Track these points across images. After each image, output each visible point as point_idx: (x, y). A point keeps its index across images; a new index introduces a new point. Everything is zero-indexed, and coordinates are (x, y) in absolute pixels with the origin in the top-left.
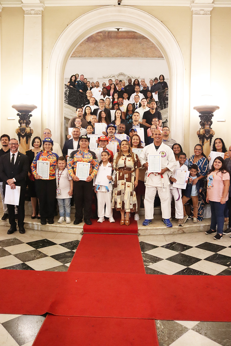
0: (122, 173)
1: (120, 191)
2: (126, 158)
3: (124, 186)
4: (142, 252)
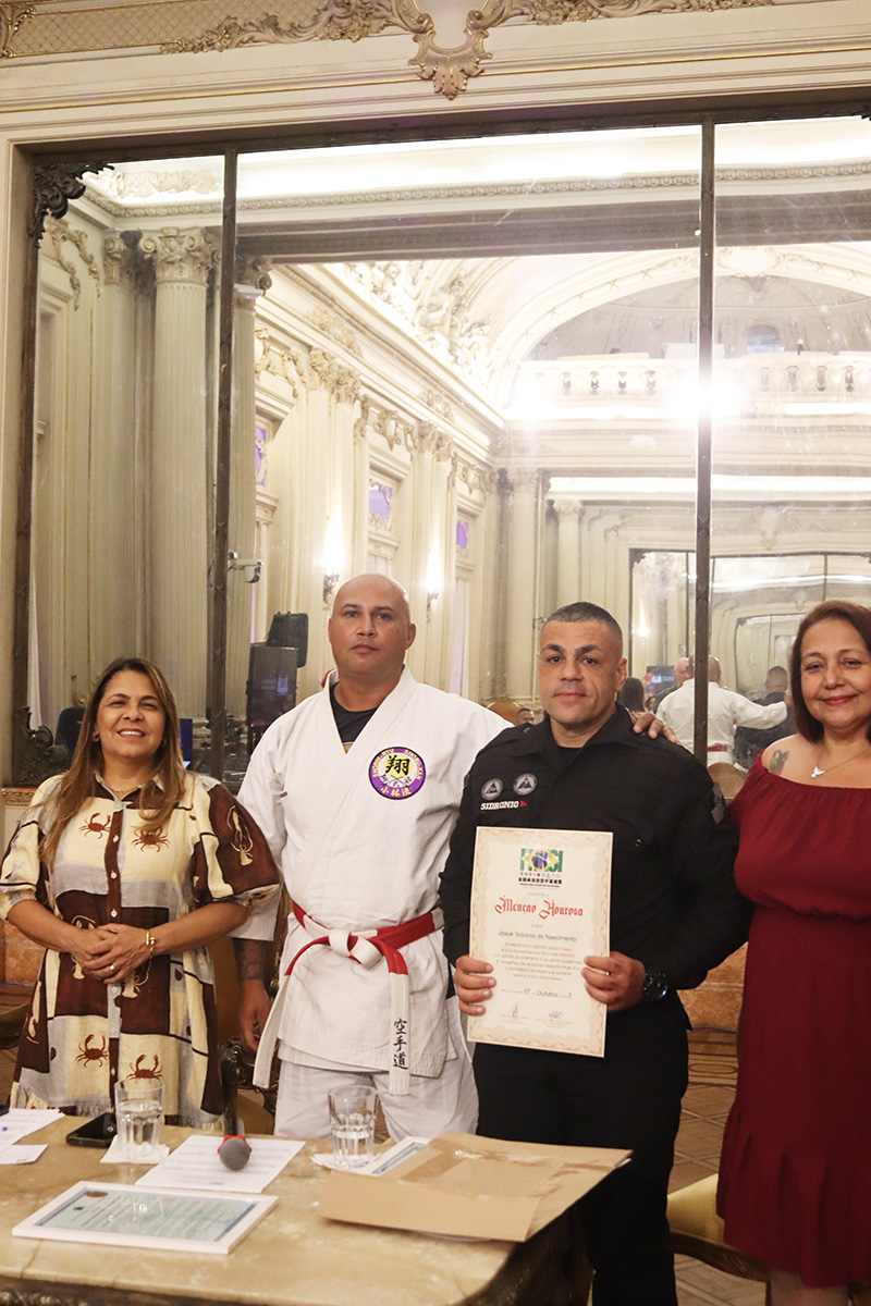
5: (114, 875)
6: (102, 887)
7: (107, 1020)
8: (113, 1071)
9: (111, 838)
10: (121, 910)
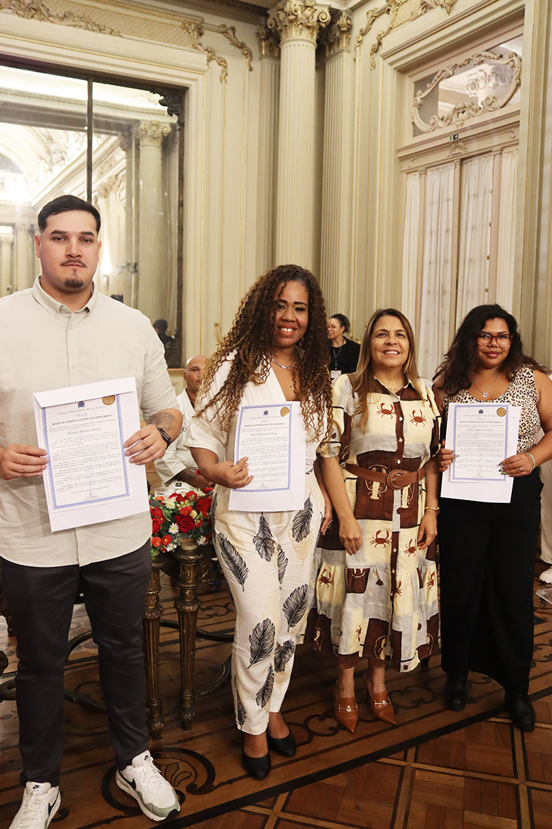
5: (401, 440)
6: (393, 447)
7: (391, 522)
8: (395, 550)
9: (398, 418)
10: (403, 460)
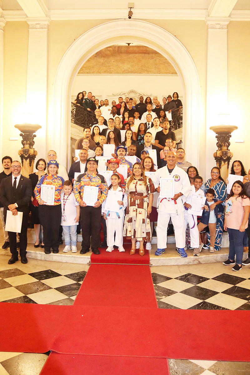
0: (134, 199)
1: (131, 218)
2: (137, 182)
3: (135, 213)
4: (154, 285)
